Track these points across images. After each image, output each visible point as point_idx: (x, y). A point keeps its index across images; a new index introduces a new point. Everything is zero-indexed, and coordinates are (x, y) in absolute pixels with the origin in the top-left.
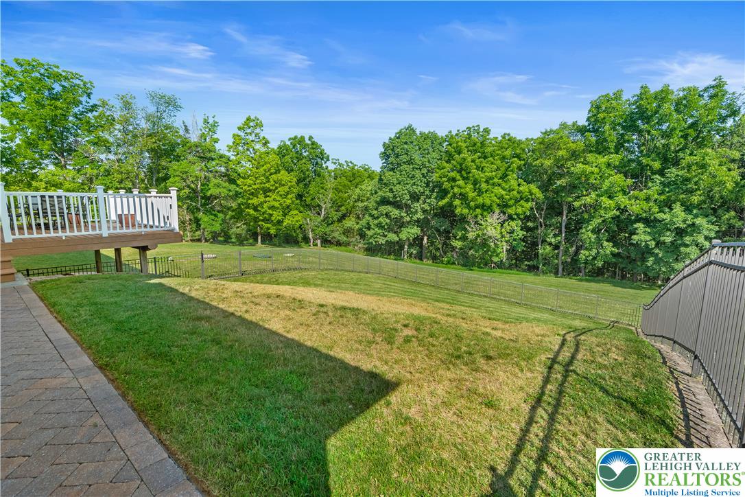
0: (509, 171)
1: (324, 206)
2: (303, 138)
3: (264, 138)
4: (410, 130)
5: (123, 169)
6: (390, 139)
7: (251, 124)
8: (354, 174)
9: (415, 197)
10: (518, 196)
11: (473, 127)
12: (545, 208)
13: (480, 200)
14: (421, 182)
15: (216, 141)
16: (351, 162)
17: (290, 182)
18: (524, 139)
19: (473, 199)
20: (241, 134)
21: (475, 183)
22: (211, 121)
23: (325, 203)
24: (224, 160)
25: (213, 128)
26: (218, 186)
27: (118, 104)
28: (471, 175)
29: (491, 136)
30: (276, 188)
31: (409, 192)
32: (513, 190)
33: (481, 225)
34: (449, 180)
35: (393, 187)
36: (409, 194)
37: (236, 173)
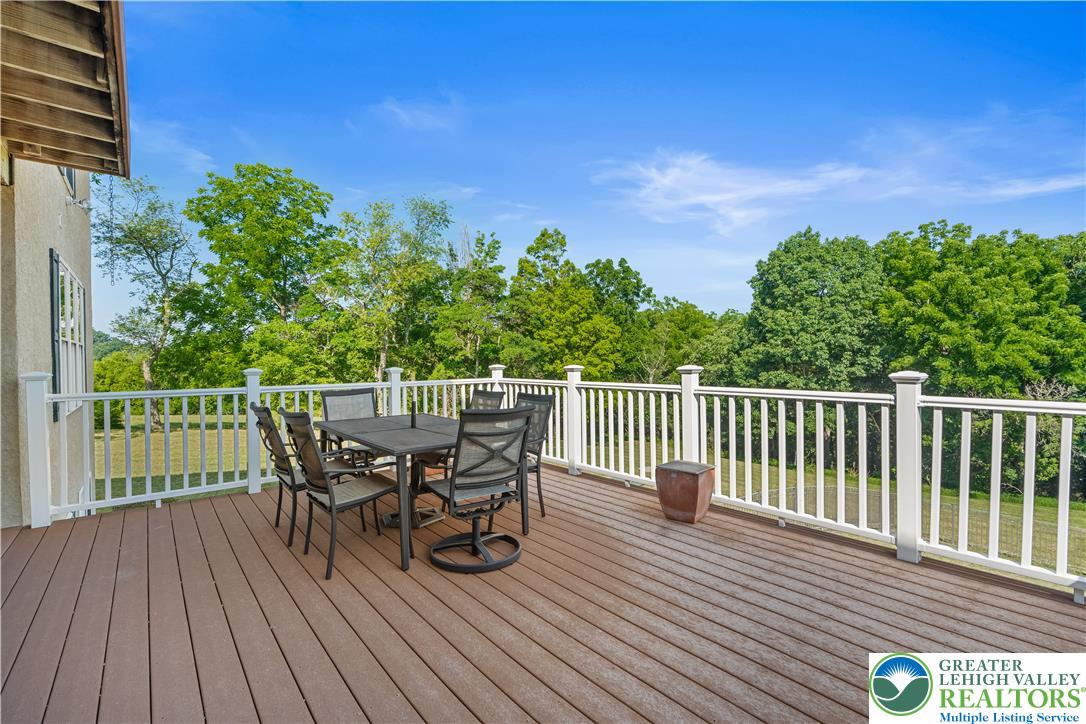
1: (652, 372)
2: (610, 262)
3: (566, 263)
4: (809, 237)
6: (772, 254)
7: (548, 242)
8: (687, 317)
14: (851, 326)
15: (501, 269)
17: (611, 332)
20: (531, 258)
22: (487, 241)
23: (655, 366)
25: (493, 251)
26: (517, 343)
27: (368, 219)
29: (975, 238)
30: (590, 345)
34: (918, 320)
35: (790, 337)
36: (830, 350)
37: (539, 319)
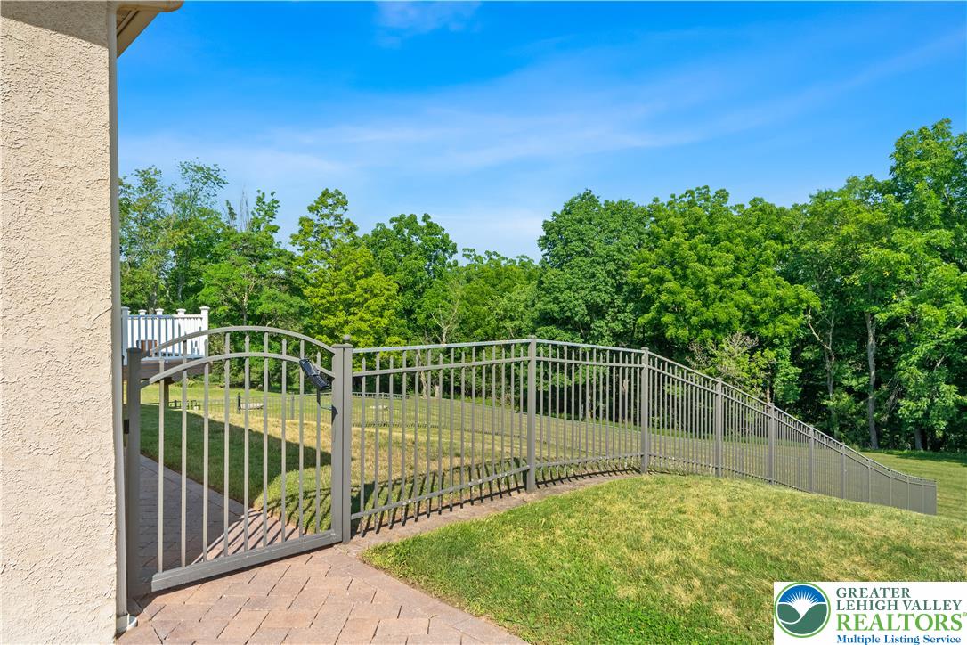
0: (763, 262)
1: (445, 328)
2: (413, 218)
3: (348, 221)
4: (588, 198)
5: (136, 278)
6: (554, 214)
7: (329, 201)
8: (498, 275)
9: (597, 311)
10: (777, 305)
11: (698, 189)
12: (833, 325)
13: (709, 314)
14: (607, 284)
15: (275, 230)
16: (495, 253)
17: (388, 290)
18: (789, 207)
19: (694, 311)
20: (314, 217)
21: (700, 285)
22: (268, 200)
23: (448, 324)
24: (283, 259)
25: (270, 209)
26: (273, 300)
27: (136, 182)
28: (688, 271)
29: (730, 203)
30: (366, 300)
31: (586, 302)
32: (767, 295)
33: (713, 356)
34: (652, 281)
35: (559, 295)
36: (587, 306)
37: (303, 278)
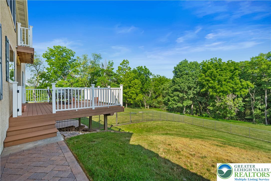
0: (234, 76)
1: (150, 92)
2: (142, 67)
3: (129, 67)
4: (186, 61)
5: (83, 80)
7: (125, 63)
9: (190, 88)
10: (241, 87)
11: (214, 58)
12: (255, 92)
13: (222, 89)
14: (192, 82)
15: (113, 69)
16: (159, 75)
17: (139, 83)
18: (239, 62)
19: (218, 88)
20: (121, 66)
21: (219, 81)
22: (111, 62)
23: (151, 91)
24: (116, 75)
25: (112, 65)
27: (82, 58)
28: (217, 78)
29: (223, 62)
30: (133, 86)
32: (238, 84)
33: (223, 100)
34: (206, 81)
35: (180, 84)
36: (188, 87)
37: (120, 80)
